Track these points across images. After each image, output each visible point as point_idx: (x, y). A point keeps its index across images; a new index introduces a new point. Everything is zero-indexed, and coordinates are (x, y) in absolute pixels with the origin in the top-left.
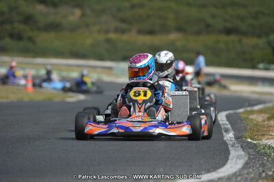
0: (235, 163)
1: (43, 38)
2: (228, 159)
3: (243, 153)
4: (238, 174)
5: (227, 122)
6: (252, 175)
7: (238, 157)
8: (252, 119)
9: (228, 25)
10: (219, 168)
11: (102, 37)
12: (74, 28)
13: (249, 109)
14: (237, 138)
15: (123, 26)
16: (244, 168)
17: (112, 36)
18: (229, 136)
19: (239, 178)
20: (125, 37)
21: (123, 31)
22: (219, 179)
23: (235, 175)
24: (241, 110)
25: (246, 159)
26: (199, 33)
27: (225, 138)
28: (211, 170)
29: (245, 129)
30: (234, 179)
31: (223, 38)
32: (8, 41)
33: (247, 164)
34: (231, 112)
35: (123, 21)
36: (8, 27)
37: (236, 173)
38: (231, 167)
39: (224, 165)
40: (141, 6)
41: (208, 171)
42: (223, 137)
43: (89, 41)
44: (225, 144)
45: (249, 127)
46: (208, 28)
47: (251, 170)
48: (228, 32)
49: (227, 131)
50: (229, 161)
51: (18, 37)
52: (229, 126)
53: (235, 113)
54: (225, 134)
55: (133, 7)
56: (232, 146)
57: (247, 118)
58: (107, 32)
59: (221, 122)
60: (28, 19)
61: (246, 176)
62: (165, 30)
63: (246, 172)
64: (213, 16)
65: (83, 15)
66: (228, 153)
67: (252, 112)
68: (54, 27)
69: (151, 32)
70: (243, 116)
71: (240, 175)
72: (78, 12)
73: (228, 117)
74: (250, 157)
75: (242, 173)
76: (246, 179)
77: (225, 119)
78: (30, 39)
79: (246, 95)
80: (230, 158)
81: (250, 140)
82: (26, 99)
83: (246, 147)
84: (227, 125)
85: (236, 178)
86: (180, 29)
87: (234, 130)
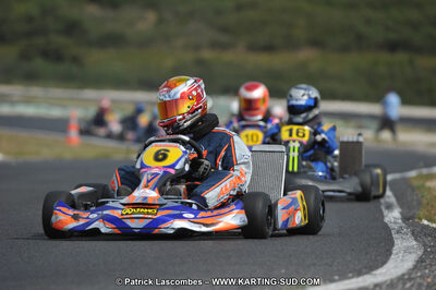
0: (402, 260)
1: (97, 59)
2: (391, 254)
3: (415, 243)
4: (406, 277)
5: (390, 194)
6: (429, 280)
7: (407, 250)
8: (429, 188)
10: (377, 268)
11: (189, 57)
12: (145, 43)
13: (425, 171)
14: (405, 218)
15: (224, 38)
16: (415, 267)
17: (207, 54)
18: (393, 216)
19: (408, 285)
20: (228, 56)
21: (223, 47)
22: (376, 285)
23: (401, 278)
24: (413, 174)
25: (420, 253)
26: (345, 49)
27: (386, 220)
28: (364, 270)
29: (420, 203)
30: (400, 286)
31: (385, 57)
32: (39, 64)
33: (421, 261)
34: (397, 176)
35: (225, 30)
36: (40, 41)
37: (403, 275)
38: (396, 267)
39: (384, 263)
40: (253, 6)
41: (359, 273)
42: (383, 217)
43: (169, 63)
44: (386, 228)
45: (425, 201)
46: (360, 42)
47: (427, 271)
48: (393, 47)
49: (389, 207)
50: (393, 256)
51: (55, 56)
52: (393, 200)
53: (405, 180)
54: (385, 212)
55: (240, 7)
56: (398, 232)
57: (423, 186)
58: (197, 48)
60: (72, 28)
61: (419, 280)
62: (291, 44)
63: (419, 274)
65: (160, 21)
66: (392, 244)
67: (430, 177)
68: (113, 41)
69: (269, 48)
70: (416, 183)
71: (410, 279)
72: (151, 17)
73: (392, 184)
74: (425, 251)
75: (412, 276)
76: (420, 285)
78: (75, 60)
79: (421, 149)
80: (395, 250)
81: (426, 222)
82: (68, 155)
83: (420, 233)
84: (389, 197)
85: (404, 284)
86: (315, 43)
87: (401, 205)
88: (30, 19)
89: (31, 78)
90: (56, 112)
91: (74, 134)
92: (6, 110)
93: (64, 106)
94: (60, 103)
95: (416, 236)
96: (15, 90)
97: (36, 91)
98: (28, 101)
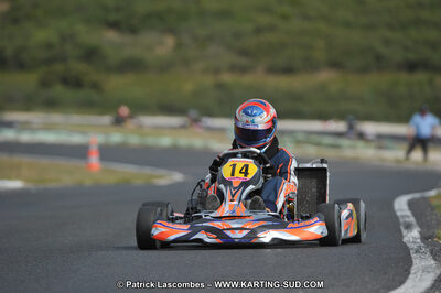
0: (420, 280)
1: (116, 84)
2: (409, 273)
3: (433, 262)
5: (409, 213)
7: (425, 270)
9: (411, 56)
10: (395, 287)
11: (208, 80)
12: (165, 67)
14: (424, 238)
15: (243, 61)
16: (434, 287)
17: (227, 78)
18: (412, 236)
20: (247, 79)
21: (243, 70)
24: (433, 193)
25: (438, 272)
26: (364, 70)
27: (405, 240)
28: (382, 291)
29: (438, 223)
31: (404, 77)
32: (59, 90)
33: (439, 280)
34: (417, 195)
35: (244, 53)
36: (59, 68)
38: (413, 287)
39: (402, 283)
40: (272, 28)
42: (402, 236)
43: (188, 87)
44: (406, 249)
46: (379, 62)
48: (411, 67)
49: (408, 226)
50: (411, 276)
51: (74, 82)
52: (412, 219)
53: (425, 199)
54: (404, 232)
55: (259, 30)
56: (417, 252)
58: (217, 71)
59: (399, 214)
60: (91, 54)
62: (310, 66)
64: (387, 42)
65: (179, 46)
66: (409, 263)
68: (132, 66)
69: (288, 70)
70: (435, 203)
72: (170, 41)
73: (411, 204)
77: (406, 207)
78: (96, 86)
80: (412, 272)
82: (88, 182)
83: (438, 252)
84: (408, 217)
86: (334, 64)
87: (420, 225)
88: (49, 46)
89: (51, 105)
90: (77, 139)
91: (94, 160)
92: (26, 137)
93: (83, 133)
94: (81, 129)
95: (434, 255)
96: (35, 117)
97: (56, 118)
98: (48, 128)
